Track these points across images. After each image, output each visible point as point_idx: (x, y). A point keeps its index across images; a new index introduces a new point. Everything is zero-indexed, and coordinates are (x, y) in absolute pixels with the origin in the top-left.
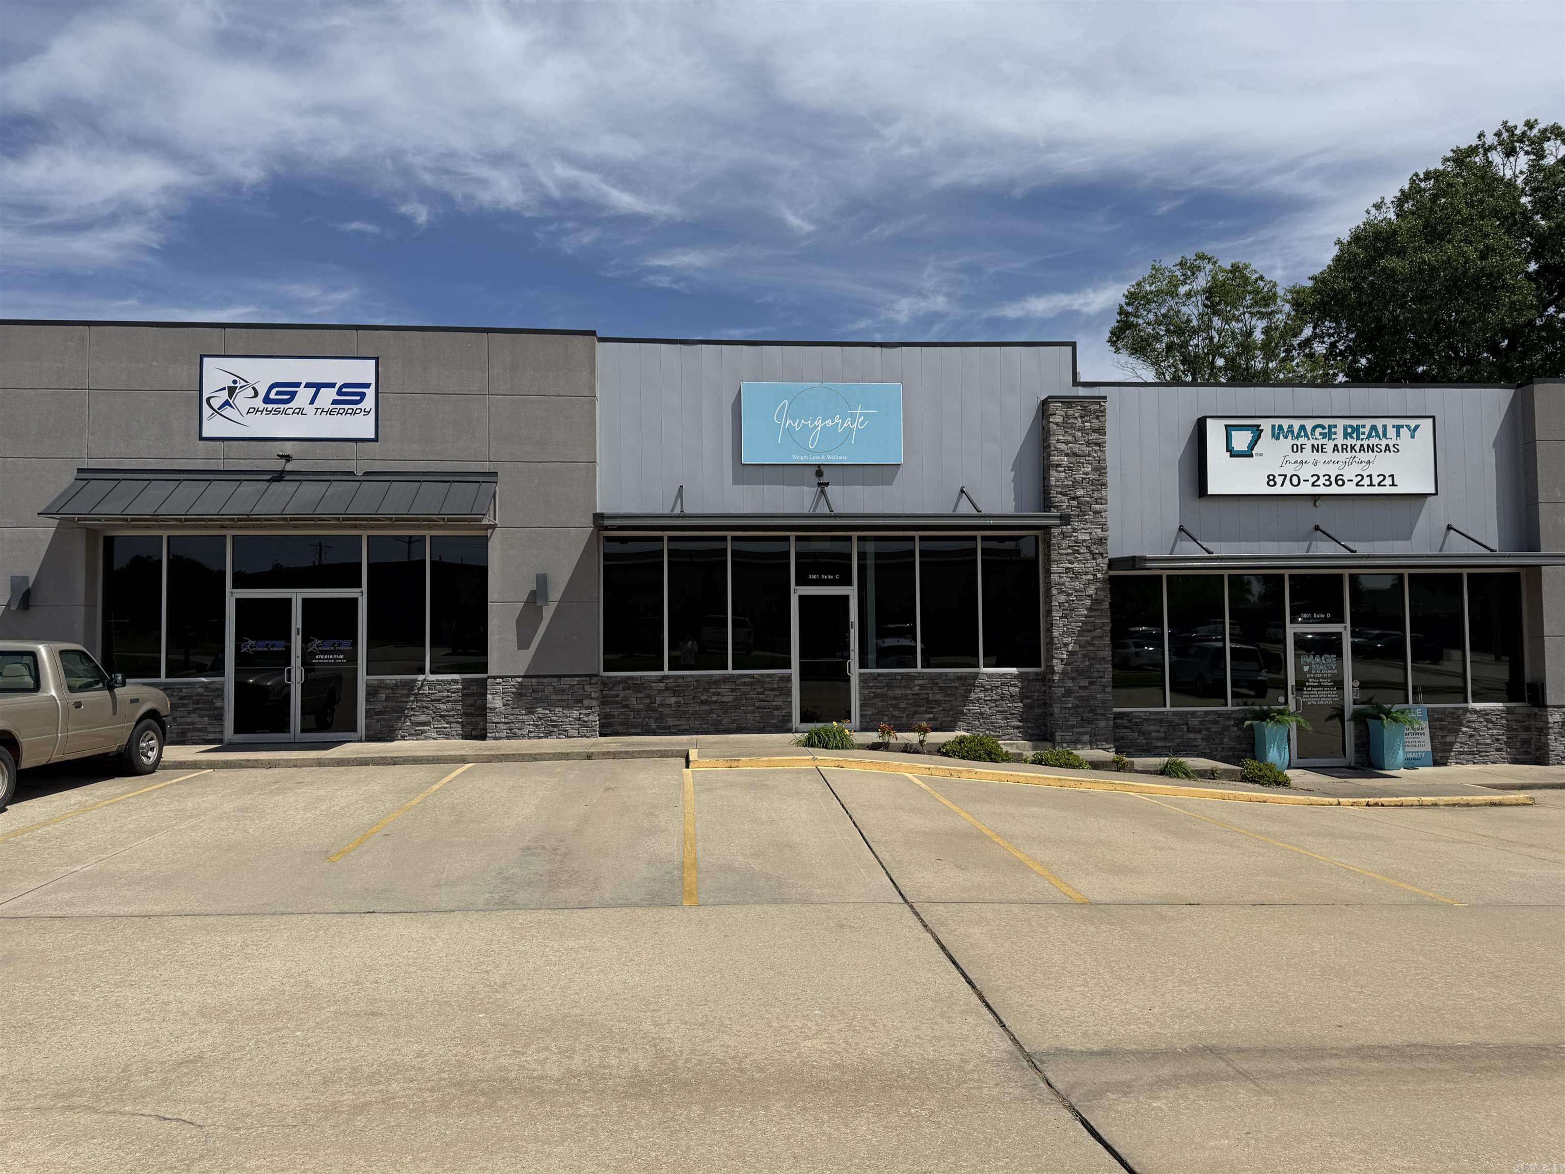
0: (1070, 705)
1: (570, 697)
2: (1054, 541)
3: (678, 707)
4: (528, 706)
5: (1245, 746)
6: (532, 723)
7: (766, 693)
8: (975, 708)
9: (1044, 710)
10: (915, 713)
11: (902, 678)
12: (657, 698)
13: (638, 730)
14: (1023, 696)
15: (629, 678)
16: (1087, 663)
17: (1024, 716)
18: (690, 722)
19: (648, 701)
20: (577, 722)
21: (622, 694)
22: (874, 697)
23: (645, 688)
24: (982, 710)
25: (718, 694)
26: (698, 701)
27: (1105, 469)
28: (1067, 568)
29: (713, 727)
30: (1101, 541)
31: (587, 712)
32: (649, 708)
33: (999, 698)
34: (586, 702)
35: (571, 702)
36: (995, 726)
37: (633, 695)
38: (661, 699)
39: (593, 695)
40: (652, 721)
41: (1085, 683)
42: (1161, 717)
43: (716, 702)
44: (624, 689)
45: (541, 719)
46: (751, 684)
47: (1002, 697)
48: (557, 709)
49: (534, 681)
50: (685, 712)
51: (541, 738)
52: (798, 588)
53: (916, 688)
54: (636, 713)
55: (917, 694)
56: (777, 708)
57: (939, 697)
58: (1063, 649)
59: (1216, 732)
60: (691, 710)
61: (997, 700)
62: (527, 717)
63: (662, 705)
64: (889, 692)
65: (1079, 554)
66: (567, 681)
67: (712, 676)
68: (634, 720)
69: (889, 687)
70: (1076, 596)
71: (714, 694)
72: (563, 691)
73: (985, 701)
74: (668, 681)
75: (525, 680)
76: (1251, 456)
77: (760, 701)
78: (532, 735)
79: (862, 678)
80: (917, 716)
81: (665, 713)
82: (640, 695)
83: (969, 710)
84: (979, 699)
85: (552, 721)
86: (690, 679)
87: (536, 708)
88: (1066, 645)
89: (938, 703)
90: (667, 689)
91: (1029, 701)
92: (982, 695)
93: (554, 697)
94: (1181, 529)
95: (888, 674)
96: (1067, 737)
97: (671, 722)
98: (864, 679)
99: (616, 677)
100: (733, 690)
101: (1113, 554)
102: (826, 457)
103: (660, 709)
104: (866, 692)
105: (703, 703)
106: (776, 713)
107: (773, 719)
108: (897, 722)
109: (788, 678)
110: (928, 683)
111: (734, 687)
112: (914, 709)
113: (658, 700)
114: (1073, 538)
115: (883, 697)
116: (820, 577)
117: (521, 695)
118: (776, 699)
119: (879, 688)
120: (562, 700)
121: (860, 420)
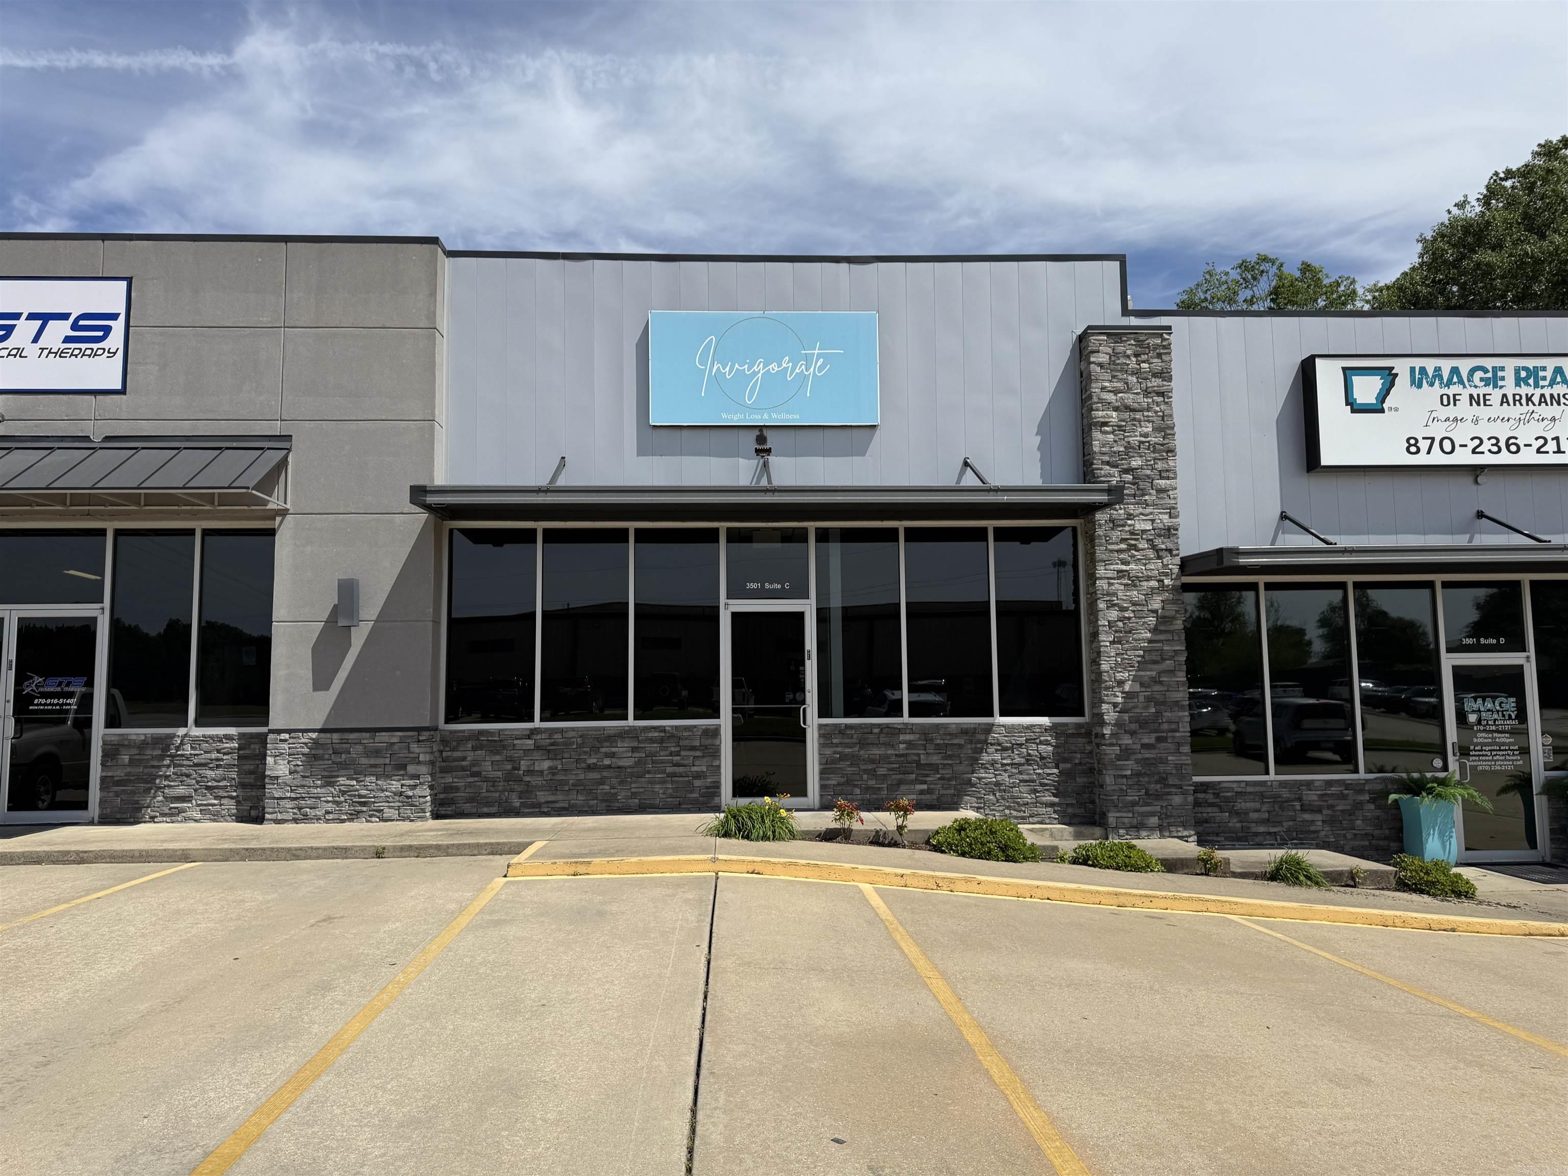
0: (1129, 772)
1: (387, 761)
2: (1100, 532)
3: (554, 774)
4: (326, 774)
5: (1387, 832)
6: (330, 799)
7: (683, 753)
8: (988, 776)
9: (1091, 780)
10: (900, 782)
11: (881, 731)
12: (522, 762)
13: (493, 810)
14: (1059, 759)
15: (481, 732)
16: (1153, 710)
17: (1060, 788)
18: (571, 797)
19: (509, 767)
20: (397, 798)
21: (470, 756)
22: (841, 759)
23: (504, 747)
24: (999, 778)
25: (612, 755)
26: (583, 765)
27: (1173, 428)
28: (1119, 571)
29: (604, 804)
30: (1169, 532)
31: (411, 782)
32: (509, 777)
33: (1023, 761)
34: (411, 769)
35: (389, 768)
36: (1018, 803)
37: (488, 758)
38: (529, 763)
39: (422, 758)
40: (514, 796)
41: (1149, 739)
42: (1262, 789)
43: (609, 767)
44: (474, 749)
45: (344, 793)
46: (661, 741)
47: (1027, 760)
48: (367, 779)
49: (335, 736)
50: (564, 783)
51: (343, 821)
52: (731, 601)
53: (902, 746)
54: (490, 784)
55: (902, 755)
56: (698, 776)
57: (936, 759)
58: (1116, 689)
59: (1343, 811)
60: (571, 779)
61: (1020, 764)
62: (323, 790)
63: (529, 772)
64: (862, 752)
65: (1136, 551)
66: (384, 737)
67: (604, 728)
68: (488, 794)
69: (863, 744)
70: (1134, 611)
71: (607, 755)
72: (377, 753)
73: (1003, 765)
74: (539, 737)
75: (322, 735)
76: (1382, 411)
77: (675, 765)
78: (331, 816)
79: (821, 732)
80: (903, 788)
81: (534, 783)
82: (498, 758)
83: (980, 779)
84: (993, 763)
85: (360, 796)
86: (571, 734)
87: (338, 776)
88: (1121, 683)
89: (934, 768)
90: (538, 748)
91: (1068, 766)
92: (998, 757)
93: (364, 761)
94: (1284, 517)
95: (860, 726)
96: (1126, 820)
97: (543, 796)
98: (826, 734)
99: (463, 731)
100: (634, 749)
101: (1185, 551)
102: (770, 416)
103: (527, 779)
104: (828, 751)
105: (590, 768)
106: (697, 783)
107: (692, 792)
108: (874, 796)
109: (715, 733)
110: (920, 739)
111: (635, 744)
112: (900, 776)
113: (524, 764)
114: (1127, 528)
115: (854, 760)
116: (763, 585)
117: (316, 757)
118: (697, 763)
119: (847, 745)
120: (375, 766)
121: (819, 364)
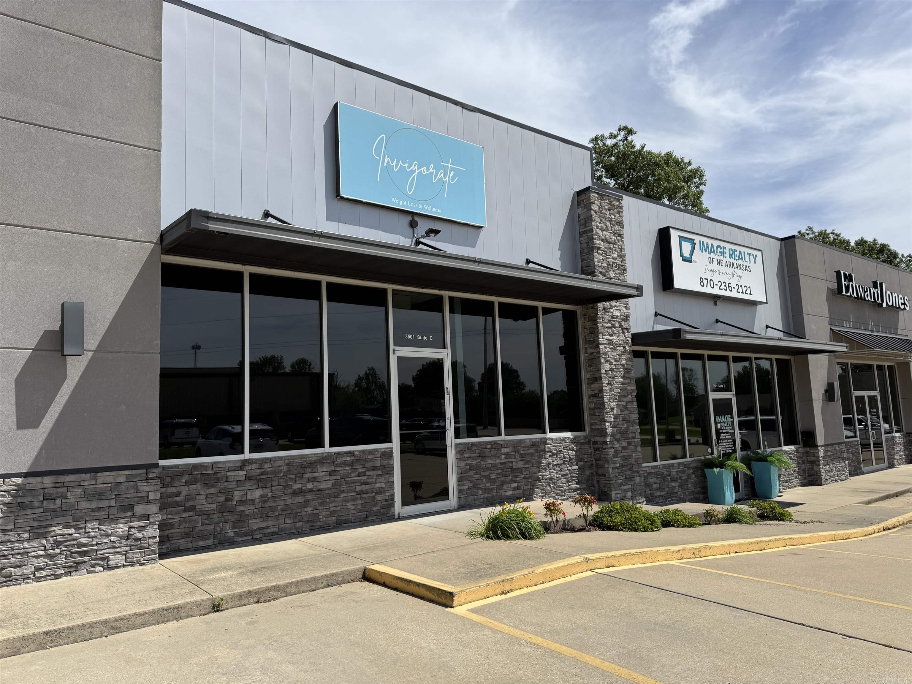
0: (618, 465)
1: (113, 503)
2: (600, 315)
3: (264, 502)
4: (36, 524)
5: (699, 489)
6: (42, 553)
7: (368, 473)
8: (546, 474)
9: (592, 471)
10: (503, 483)
11: (492, 446)
12: (236, 493)
13: (209, 542)
14: (579, 459)
15: (195, 466)
16: (626, 426)
17: (580, 478)
18: (281, 521)
19: (222, 499)
20: (124, 542)
21: (185, 491)
22: (470, 469)
23: (218, 480)
24: (552, 475)
25: (314, 480)
26: (290, 491)
27: (625, 257)
28: (609, 340)
29: (308, 525)
30: (626, 318)
31: (141, 523)
32: (223, 509)
33: (562, 462)
34: (139, 509)
35: (114, 511)
36: (561, 490)
37: (202, 492)
38: (242, 493)
39: (152, 496)
40: (228, 526)
41: (624, 444)
42: (657, 470)
43: (311, 490)
44: (188, 484)
45: (58, 544)
46: (352, 464)
47: (564, 461)
48: (89, 525)
49: (48, 480)
50: (273, 509)
51: (58, 577)
52: (397, 348)
53: (503, 456)
54: (205, 517)
55: (504, 463)
56: (381, 491)
57: (521, 465)
58: (610, 413)
59: (684, 480)
60: (280, 504)
61: (561, 464)
62: (32, 544)
63: (242, 502)
64: (482, 463)
65: (615, 328)
66: (109, 477)
67: (306, 456)
68: (204, 528)
69: (482, 457)
70: (615, 365)
71: (310, 480)
72: (100, 495)
73: (554, 465)
74: (250, 468)
75: (31, 480)
76: (691, 262)
77: (362, 484)
78: (44, 573)
79: (458, 449)
80: (505, 486)
81: (247, 512)
82: (212, 490)
83: (542, 476)
84: (549, 464)
85: (79, 545)
86: (279, 463)
87: (51, 526)
88: (612, 409)
89: (520, 470)
90: (248, 478)
91: (582, 463)
92: (550, 460)
93: (85, 505)
94: (656, 314)
95: (480, 443)
96: (619, 495)
97: (254, 524)
98: (461, 450)
99: (177, 466)
100: (331, 473)
101: (634, 330)
102: (423, 207)
103: (241, 508)
104: (463, 464)
105: (295, 493)
106: (379, 498)
107: (375, 505)
108: (490, 495)
109: (388, 455)
110: (512, 451)
111: (332, 468)
112: (503, 478)
113: (237, 495)
114: (610, 314)
115: (477, 468)
116: (416, 337)
117: (21, 506)
118: (378, 480)
119: (473, 458)
120: (99, 509)
121: (451, 175)
